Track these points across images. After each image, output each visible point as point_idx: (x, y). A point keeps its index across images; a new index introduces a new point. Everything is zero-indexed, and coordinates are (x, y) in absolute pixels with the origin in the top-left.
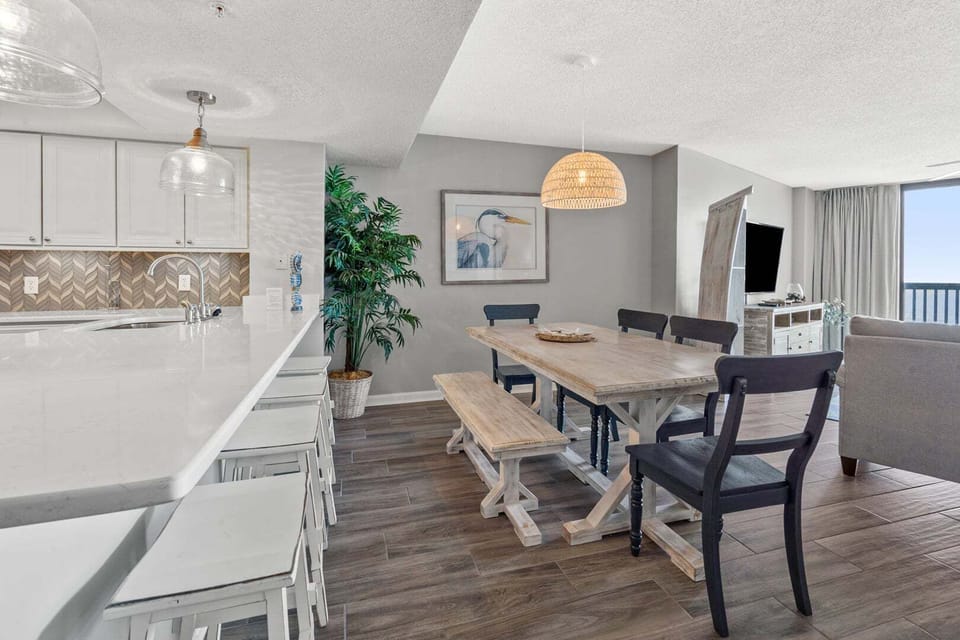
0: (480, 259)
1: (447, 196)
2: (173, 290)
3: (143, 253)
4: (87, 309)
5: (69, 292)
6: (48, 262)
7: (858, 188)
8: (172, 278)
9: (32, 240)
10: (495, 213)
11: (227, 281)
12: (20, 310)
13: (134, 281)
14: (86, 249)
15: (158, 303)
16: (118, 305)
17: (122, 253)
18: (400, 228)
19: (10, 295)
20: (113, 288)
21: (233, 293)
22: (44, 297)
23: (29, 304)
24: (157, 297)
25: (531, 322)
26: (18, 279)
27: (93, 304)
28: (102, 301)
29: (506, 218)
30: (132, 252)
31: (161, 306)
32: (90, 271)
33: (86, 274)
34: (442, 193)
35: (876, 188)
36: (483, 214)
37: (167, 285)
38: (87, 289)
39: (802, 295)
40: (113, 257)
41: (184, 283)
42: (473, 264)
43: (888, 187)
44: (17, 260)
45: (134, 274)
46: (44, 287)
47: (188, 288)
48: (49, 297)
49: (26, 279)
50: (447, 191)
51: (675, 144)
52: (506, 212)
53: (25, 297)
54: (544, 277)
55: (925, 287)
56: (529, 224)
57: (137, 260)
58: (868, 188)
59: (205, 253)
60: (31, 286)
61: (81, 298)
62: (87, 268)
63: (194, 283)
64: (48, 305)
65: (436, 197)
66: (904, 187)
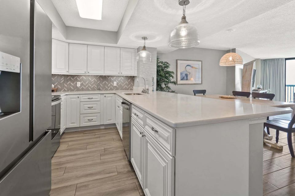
0: (186, 78)
1: (178, 61)
2: (112, 86)
3: (105, 76)
4: (92, 91)
5: (87, 86)
6: (83, 78)
7: (273, 59)
8: (112, 82)
9: (85, 72)
10: (189, 66)
11: (125, 83)
12: (76, 91)
13: (103, 83)
14: (91, 75)
15: (109, 89)
16: (99, 89)
17: (100, 76)
18: (169, 69)
19: (73, 87)
20: (98, 85)
21: (127, 87)
22: (82, 87)
23: (78, 89)
24: (108, 88)
25: (204, 95)
26: (75, 82)
27: (93, 89)
28: (95, 89)
29: (192, 67)
30: (103, 76)
31: (109, 90)
32: (93, 80)
33: (92, 81)
34: (177, 60)
35: (279, 59)
36: (187, 66)
37: (111, 84)
38: (92, 85)
39: (262, 88)
40: (98, 77)
41: (115, 84)
42: (184, 79)
43: (282, 59)
44: (75, 78)
45: (103, 81)
46: (82, 85)
47: (116, 85)
48: (83, 87)
49: (78, 83)
50: (178, 60)
51: (235, 48)
52: (192, 65)
53: (77, 87)
54: (201, 83)
55: (291, 86)
56: (197, 69)
57: (104, 78)
58: (277, 59)
59: (120, 76)
60: (79, 84)
61: (90, 87)
62: (92, 80)
63: (117, 84)
64: (83, 90)
65: (175, 61)
66: (286, 59)
